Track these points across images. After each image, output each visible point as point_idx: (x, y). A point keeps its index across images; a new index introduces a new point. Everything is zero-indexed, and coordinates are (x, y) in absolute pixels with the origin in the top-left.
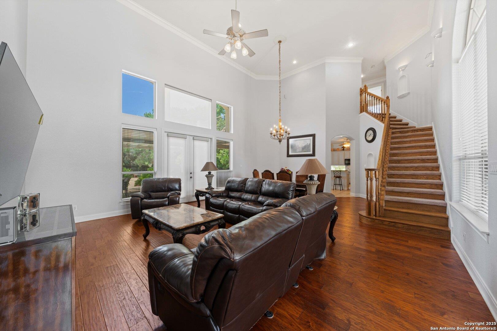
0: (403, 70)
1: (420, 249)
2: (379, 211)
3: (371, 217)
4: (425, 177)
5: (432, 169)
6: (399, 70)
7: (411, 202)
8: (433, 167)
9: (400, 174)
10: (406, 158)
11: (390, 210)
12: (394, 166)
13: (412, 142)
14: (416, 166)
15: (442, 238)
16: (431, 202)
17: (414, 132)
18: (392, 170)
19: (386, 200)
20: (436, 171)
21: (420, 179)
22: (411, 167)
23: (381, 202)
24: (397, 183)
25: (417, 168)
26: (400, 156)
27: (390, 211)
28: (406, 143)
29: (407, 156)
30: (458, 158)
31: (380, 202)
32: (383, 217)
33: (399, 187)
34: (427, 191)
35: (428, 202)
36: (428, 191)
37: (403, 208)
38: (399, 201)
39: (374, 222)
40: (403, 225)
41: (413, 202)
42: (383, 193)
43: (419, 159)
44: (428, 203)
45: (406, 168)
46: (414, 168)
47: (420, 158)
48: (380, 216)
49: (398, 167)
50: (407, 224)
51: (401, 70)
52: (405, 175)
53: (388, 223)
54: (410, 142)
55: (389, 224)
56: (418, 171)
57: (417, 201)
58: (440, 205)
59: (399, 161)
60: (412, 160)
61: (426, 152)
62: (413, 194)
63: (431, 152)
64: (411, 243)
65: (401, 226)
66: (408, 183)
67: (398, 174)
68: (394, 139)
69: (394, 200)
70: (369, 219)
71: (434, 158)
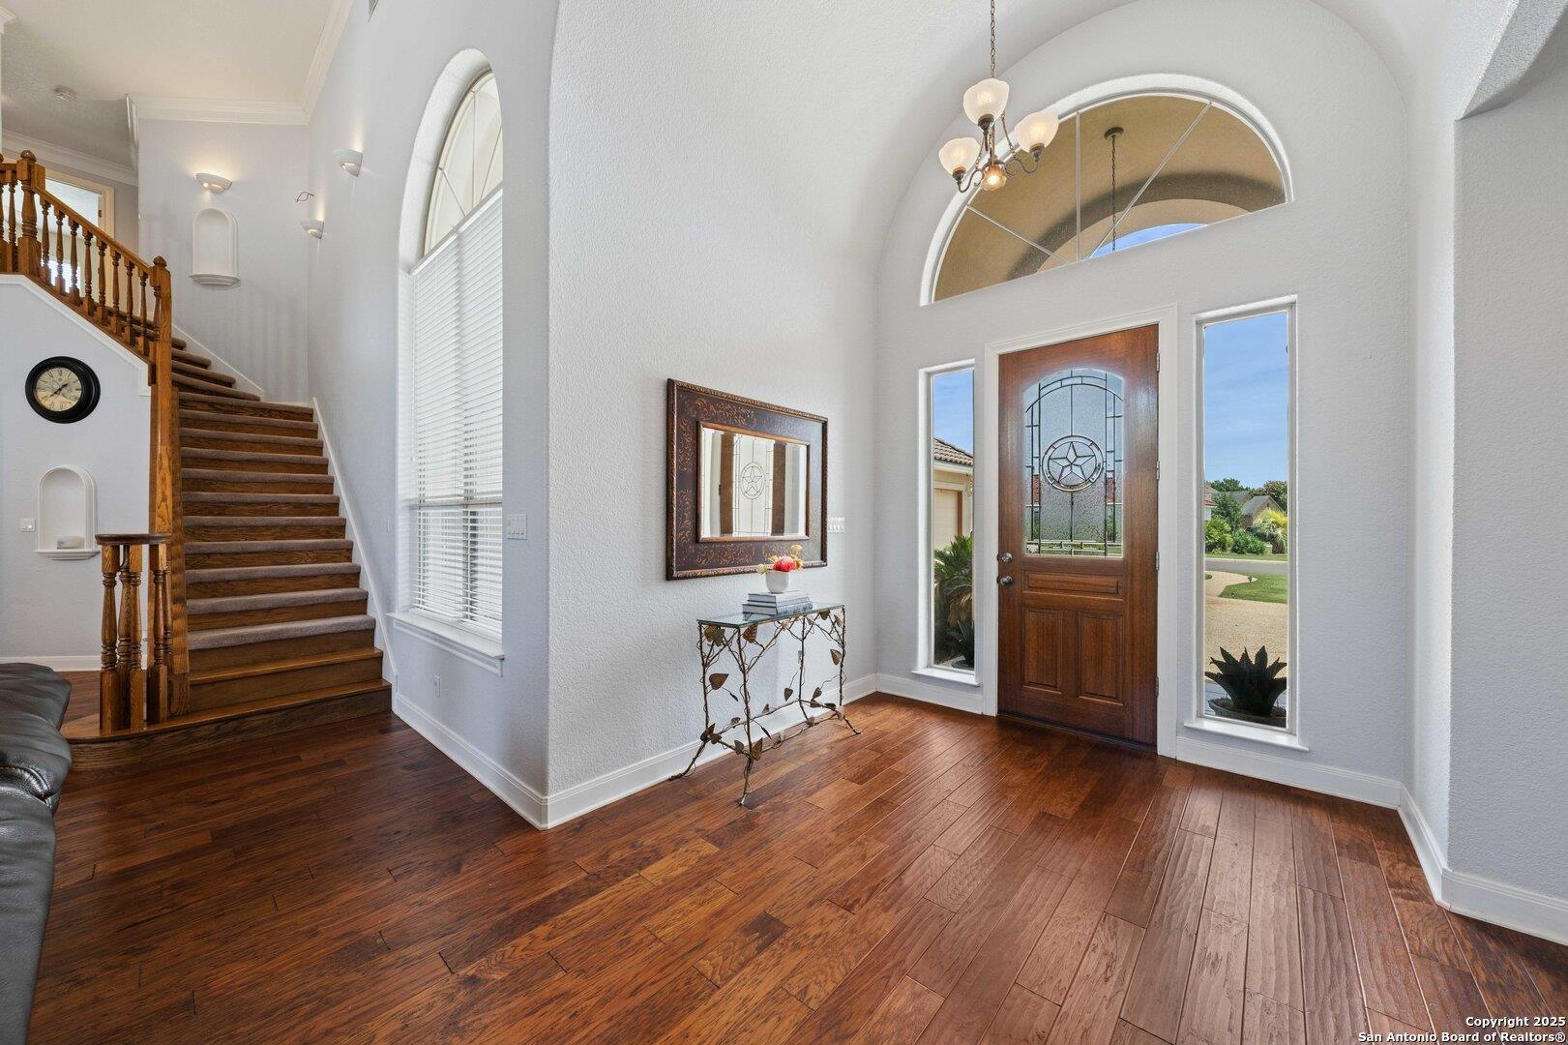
0: (215, 192)
1: (340, 763)
2: (170, 696)
3: (134, 730)
4: (312, 555)
5: (328, 532)
6: (202, 184)
7: (285, 636)
8: (329, 527)
9: (234, 550)
10: (250, 496)
11: (212, 683)
12: (206, 524)
13: (259, 446)
14: (284, 523)
15: (372, 712)
16: (339, 624)
17: (261, 416)
18: (199, 540)
19: (193, 647)
20: (337, 538)
21: (298, 563)
22: (268, 527)
23: (177, 660)
24: (228, 582)
25: (285, 531)
26: (224, 490)
27: (216, 682)
28: (238, 448)
29: (247, 492)
30: (408, 503)
31: (171, 659)
32: (187, 714)
33: (235, 595)
34: (325, 597)
35: (332, 626)
36: (328, 597)
37: (256, 663)
38: (243, 643)
39: (148, 745)
40: (267, 716)
41: (291, 634)
42: (178, 624)
43: (287, 504)
44: (333, 630)
45: (253, 531)
46: (277, 530)
47: (291, 501)
48: (172, 717)
49: (224, 527)
50: (281, 710)
51: (206, 185)
52: (250, 553)
53: (213, 727)
54: (253, 445)
55: (217, 729)
56: (289, 538)
57: (301, 629)
58: (362, 627)
59: (221, 508)
60: (266, 503)
61: (304, 483)
62: (283, 610)
63: (320, 484)
64: (309, 757)
65: (260, 722)
66: (265, 578)
67: (223, 550)
68: (189, 426)
69: (227, 643)
70: (123, 743)
71: (330, 501)
